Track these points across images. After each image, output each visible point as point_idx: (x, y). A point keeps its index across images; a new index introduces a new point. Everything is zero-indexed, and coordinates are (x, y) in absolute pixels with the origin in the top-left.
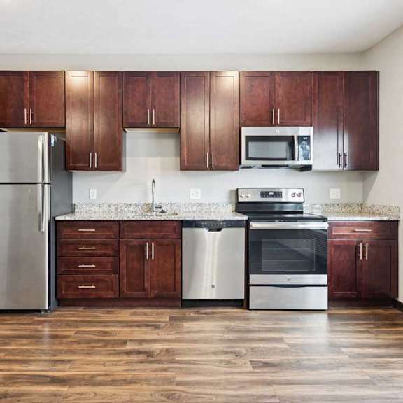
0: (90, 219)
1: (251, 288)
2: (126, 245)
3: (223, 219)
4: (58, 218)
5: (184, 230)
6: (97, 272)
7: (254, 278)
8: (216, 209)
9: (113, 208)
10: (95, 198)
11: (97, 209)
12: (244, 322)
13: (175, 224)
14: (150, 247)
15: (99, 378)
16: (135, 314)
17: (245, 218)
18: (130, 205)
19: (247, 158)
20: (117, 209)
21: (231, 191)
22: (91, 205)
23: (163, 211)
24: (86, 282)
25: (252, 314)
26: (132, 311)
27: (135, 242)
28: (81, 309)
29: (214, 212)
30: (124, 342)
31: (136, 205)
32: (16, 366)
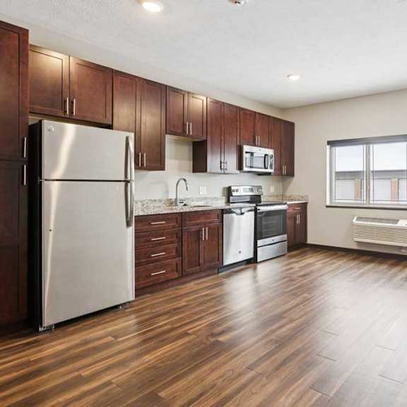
0: (161, 213)
1: (259, 249)
2: (187, 232)
5: (224, 215)
6: (166, 258)
7: (260, 242)
14: (205, 230)
17: (254, 205)
18: (155, 201)
21: (224, 188)
23: (185, 205)
24: (156, 269)
27: (193, 229)
31: (160, 201)
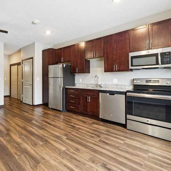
1: (127, 120)
2: (83, 96)
3: (115, 91)
4: (66, 87)
6: (75, 104)
8: (124, 87)
9: (86, 85)
10: (81, 82)
11: (81, 85)
12: (122, 133)
13: (97, 91)
15: (57, 126)
16: (84, 118)
18: (91, 84)
19: (132, 66)
20: (87, 85)
21: (132, 80)
22: (80, 84)
23: (101, 87)
25: (127, 131)
26: (83, 117)
27: (85, 96)
28: (71, 113)
29: (123, 88)
30: (71, 123)
31: (93, 84)
32: (46, 119)
